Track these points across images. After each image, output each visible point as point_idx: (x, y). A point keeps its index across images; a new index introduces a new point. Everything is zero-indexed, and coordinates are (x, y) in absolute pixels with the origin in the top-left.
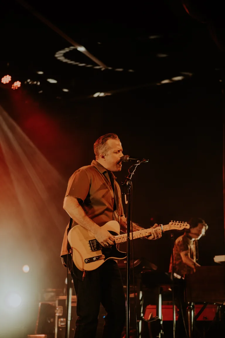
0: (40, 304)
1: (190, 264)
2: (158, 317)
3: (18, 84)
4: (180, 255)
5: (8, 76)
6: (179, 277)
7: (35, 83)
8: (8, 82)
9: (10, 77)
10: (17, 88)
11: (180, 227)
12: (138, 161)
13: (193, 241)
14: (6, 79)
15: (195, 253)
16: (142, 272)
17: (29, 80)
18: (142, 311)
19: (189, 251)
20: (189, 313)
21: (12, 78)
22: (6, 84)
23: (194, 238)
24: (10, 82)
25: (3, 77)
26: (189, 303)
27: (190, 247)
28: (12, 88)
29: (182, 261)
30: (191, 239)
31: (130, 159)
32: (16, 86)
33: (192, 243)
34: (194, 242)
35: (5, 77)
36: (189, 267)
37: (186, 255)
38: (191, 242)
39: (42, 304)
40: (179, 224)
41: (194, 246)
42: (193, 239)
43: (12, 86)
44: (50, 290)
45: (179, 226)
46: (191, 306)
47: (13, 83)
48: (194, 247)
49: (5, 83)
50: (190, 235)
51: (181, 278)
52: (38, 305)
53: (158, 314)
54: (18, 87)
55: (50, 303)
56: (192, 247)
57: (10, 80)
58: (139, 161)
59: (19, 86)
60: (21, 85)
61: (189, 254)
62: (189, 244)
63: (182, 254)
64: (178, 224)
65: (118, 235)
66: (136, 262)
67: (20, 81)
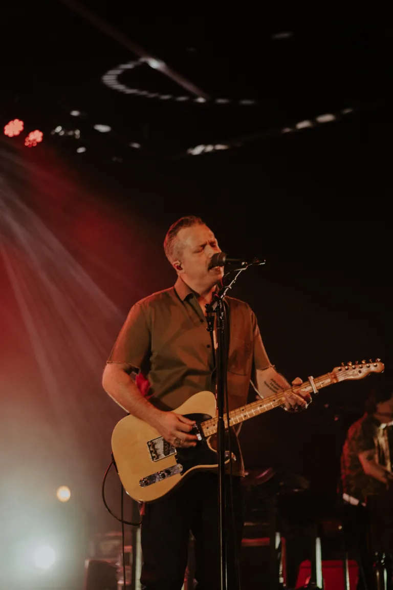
0: (87, 563)
1: (379, 475)
2: (316, 584)
3: (36, 136)
4: (358, 459)
5: (16, 121)
6: (354, 501)
7: (71, 133)
8: (17, 133)
9: (21, 123)
10: (35, 145)
11: (359, 372)
12: (243, 263)
13: (384, 429)
14: (14, 128)
15: (388, 454)
16: (278, 494)
17: (59, 129)
18: (281, 573)
19: (377, 451)
20: (378, 574)
21: (24, 126)
22: (15, 137)
23: (384, 422)
24: (21, 132)
25: (7, 123)
26: (377, 554)
27: (378, 442)
28: (27, 144)
29: (363, 470)
30: (379, 425)
31: (229, 260)
32: (34, 140)
33: (381, 432)
34: (386, 431)
35: (11, 123)
36: (376, 481)
37: (370, 458)
38: (379, 430)
39: (91, 563)
40: (359, 366)
41: (386, 438)
42: (383, 426)
43: (25, 142)
44: (112, 534)
45: (356, 371)
46: (382, 561)
47: (27, 135)
48: (385, 441)
49: (11, 135)
50: (377, 417)
51: (359, 504)
52: (84, 564)
53: (314, 579)
54: (38, 143)
55: (108, 560)
56: (382, 440)
57: (21, 128)
58: (245, 264)
59: (39, 139)
60: (43, 137)
61: (376, 456)
62: (376, 437)
63: (363, 457)
64: (355, 368)
65: (211, 418)
66: (264, 474)
67: (40, 130)
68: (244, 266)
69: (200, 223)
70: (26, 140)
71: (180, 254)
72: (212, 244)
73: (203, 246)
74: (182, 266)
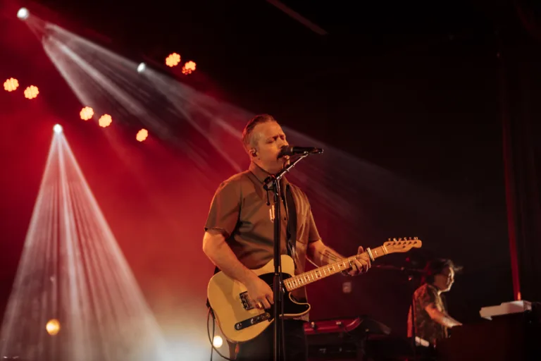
3: (191, 66)
5: (175, 54)
6: (425, 343)
8: (176, 64)
9: (178, 56)
10: (190, 73)
11: (404, 247)
12: (305, 153)
14: (173, 60)
21: (181, 58)
22: (174, 67)
24: (179, 63)
25: (168, 56)
28: (184, 72)
32: (188, 70)
35: (171, 56)
40: (402, 242)
42: (440, 291)
43: (182, 70)
45: (401, 246)
47: (184, 65)
49: (171, 65)
54: (192, 71)
57: (179, 60)
58: (307, 153)
59: (193, 68)
60: (196, 67)
63: (429, 309)
64: (400, 243)
65: (291, 276)
66: (353, 323)
67: (194, 61)
68: (305, 155)
69: (272, 120)
70: (184, 69)
71: (256, 143)
72: (282, 137)
73: (275, 138)
74: (257, 153)
